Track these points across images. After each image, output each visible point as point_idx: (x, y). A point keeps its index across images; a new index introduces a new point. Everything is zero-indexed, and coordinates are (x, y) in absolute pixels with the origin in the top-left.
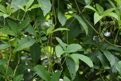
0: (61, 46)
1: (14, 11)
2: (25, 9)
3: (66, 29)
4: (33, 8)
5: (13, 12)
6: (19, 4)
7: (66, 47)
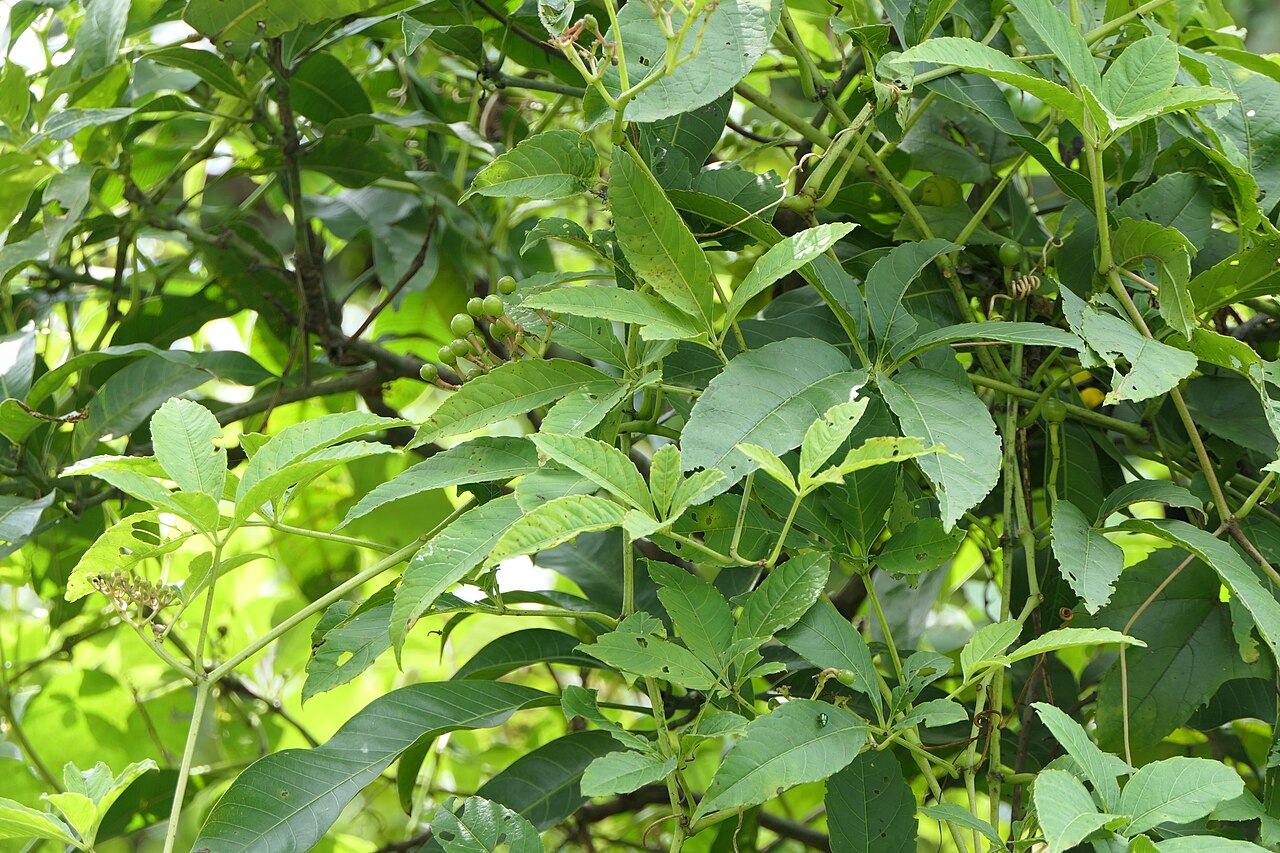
0: (1073, 769)
1: (702, 491)
2: (795, 471)
3: (1118, 637)
4: (855, 462)
5: (701, 498)
6: (749, 437)
7: (1123, 780)
